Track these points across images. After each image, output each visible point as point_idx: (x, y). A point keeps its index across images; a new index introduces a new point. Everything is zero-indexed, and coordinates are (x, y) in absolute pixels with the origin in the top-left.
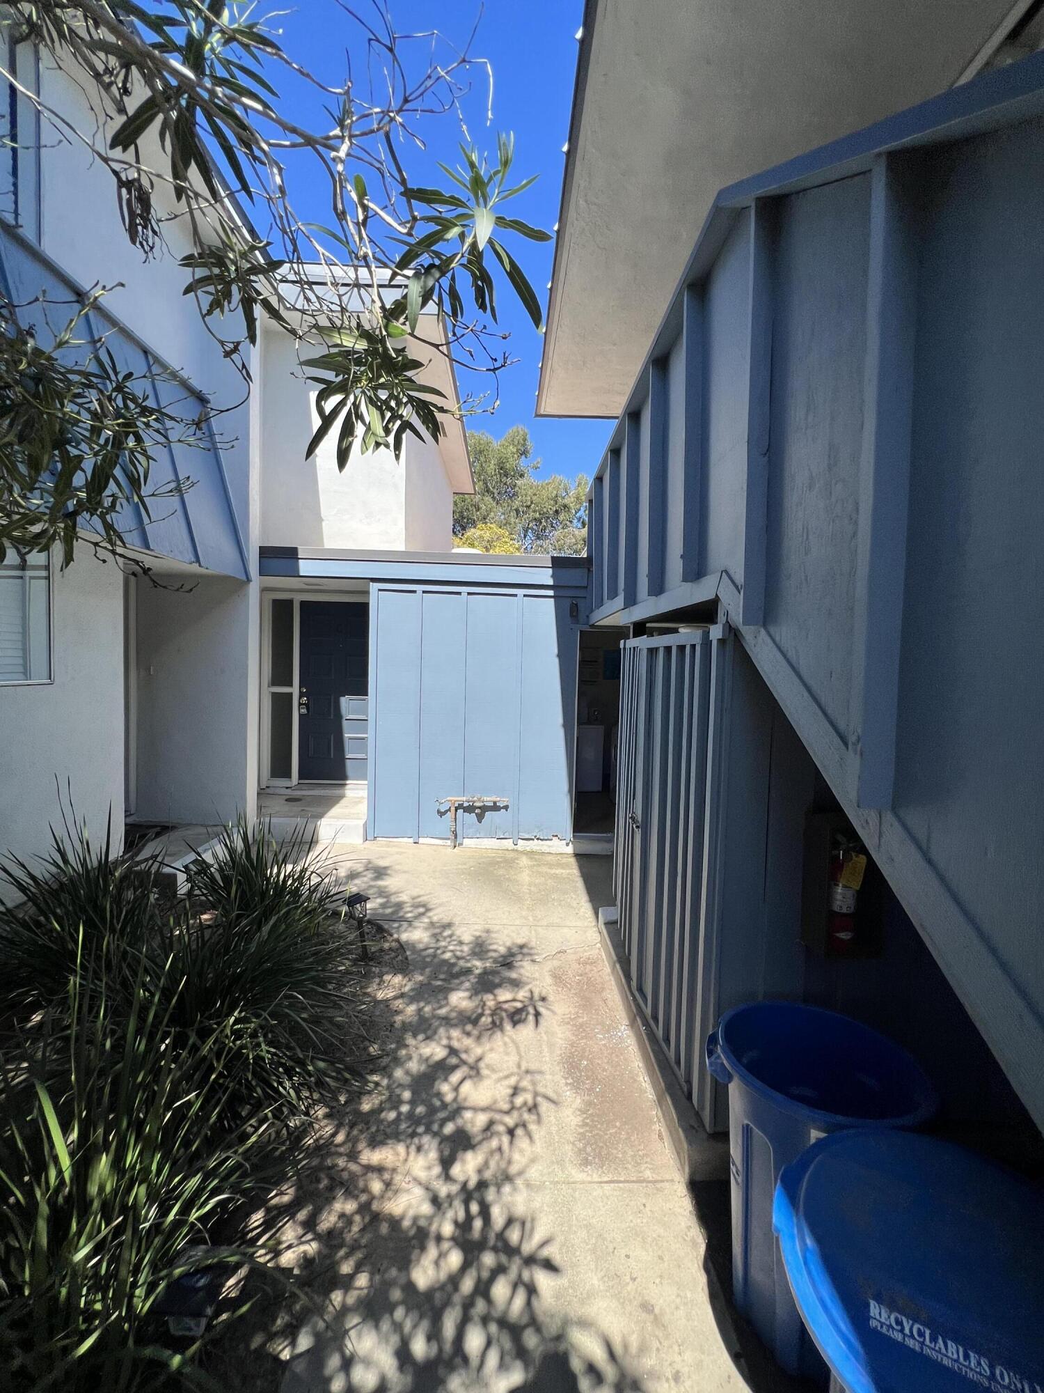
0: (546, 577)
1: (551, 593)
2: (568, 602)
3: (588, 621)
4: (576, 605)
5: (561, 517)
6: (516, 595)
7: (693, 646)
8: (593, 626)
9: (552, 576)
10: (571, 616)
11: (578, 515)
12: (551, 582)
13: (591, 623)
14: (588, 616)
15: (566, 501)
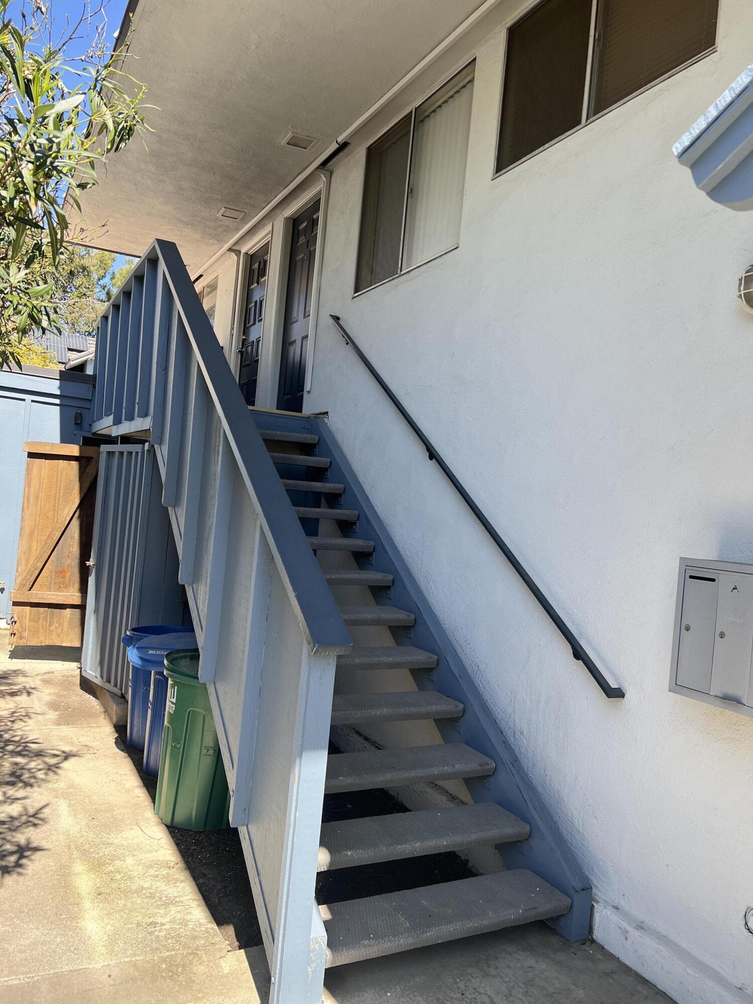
0: (54, 387)
1: (57, 401)
2: (73, 411)
3: (91, 429)
4: (81, 414)
5: (77, 282)
6: (24, 400)
7: (137, 453)
8: (95, 434)
9: (59, 388)
10: (76, 424)
11: (101, 282)
12: (58, 392)
13: (93, 431)
14: (90, 425)
15: (85, 262)
